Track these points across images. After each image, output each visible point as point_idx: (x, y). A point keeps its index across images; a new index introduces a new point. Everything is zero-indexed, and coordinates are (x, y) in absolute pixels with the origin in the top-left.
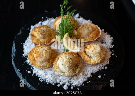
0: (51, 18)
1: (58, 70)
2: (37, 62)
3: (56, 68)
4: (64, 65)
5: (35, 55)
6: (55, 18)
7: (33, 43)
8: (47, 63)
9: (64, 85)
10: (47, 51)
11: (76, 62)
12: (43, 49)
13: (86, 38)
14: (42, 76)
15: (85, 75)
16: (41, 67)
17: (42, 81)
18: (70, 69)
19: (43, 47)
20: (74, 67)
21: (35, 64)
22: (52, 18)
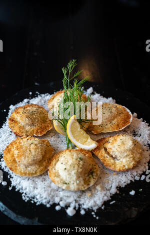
0: (46, 94)
1: (57, 179)
2: (19, 165)
3: (53, 176)
4: (68, 171)
5: (16, 152)
6: (51, 93)
8: (37, 167)
9: (67, 206)
10: (38, 145)
11: (91, 167)
12: (30, 142)
13: (106, 127)
14: (27, 190)
15: (107, 190)
16: (25, 174)
17: (28, 199)
18: (78, 177)
19: (31, 139)
20: (86, 175)
21: (16, 169)
22: (48, 94)
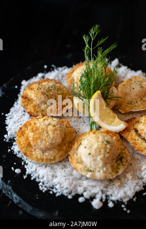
0: (63, 68)
1: (80, 166)
2: (35, 150)
3: (75, 161)
4: (93, 156)
5: (31, 134)
6: (69, 66)
7: (26, 114)
8: (57, 151)
9: (92, 198)
10: (57, 127)
11: (119, 151)
12: (47, 122)
13: (136, 104)
14: (45, 179)
15: (138, 178)
16: (42, 160)
17: (46, 189)
18: (105, 164)
19: (48, 120)
20: (114, 161)
21: (31, 155)
22: (65, 67)
